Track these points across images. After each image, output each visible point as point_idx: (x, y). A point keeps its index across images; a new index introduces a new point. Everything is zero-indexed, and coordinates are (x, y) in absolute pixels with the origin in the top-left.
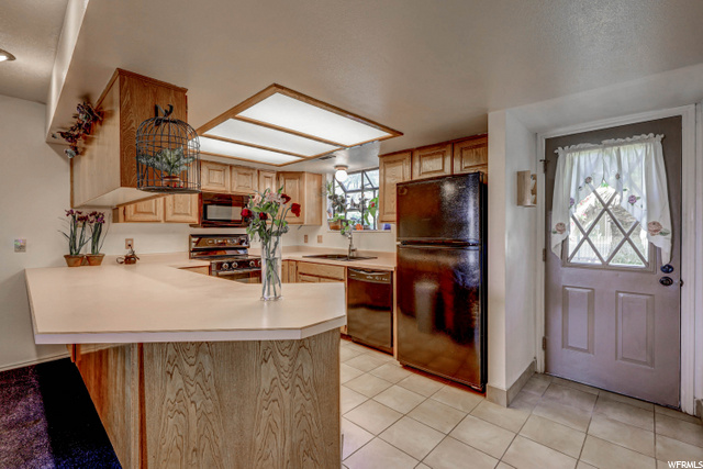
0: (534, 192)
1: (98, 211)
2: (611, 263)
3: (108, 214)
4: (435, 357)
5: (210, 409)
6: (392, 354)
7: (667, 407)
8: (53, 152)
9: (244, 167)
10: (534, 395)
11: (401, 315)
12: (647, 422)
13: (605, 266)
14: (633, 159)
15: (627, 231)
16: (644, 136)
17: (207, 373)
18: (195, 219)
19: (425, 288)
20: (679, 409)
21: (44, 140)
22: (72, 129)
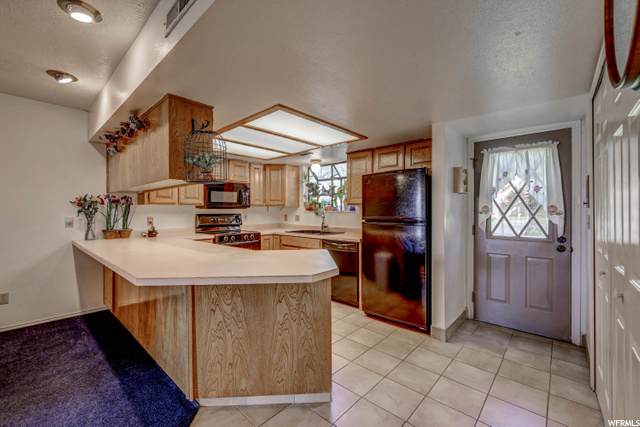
0: (466, 183)
1: (128, 195)
2: (522, 236)
3: (134, 198)
4: (391, 309)
5: (241, 335)
6: (358, 307)
7: (562, 341)
8: (94, 149)
9: (238, 161)
10: (466, 333)
11: (365, 279)
12: (547, 350)
13: (518, 238)
14: (538, 158)
15: (533, 212)
16: (545, 142)
17: (239, 310)
18: (201, 202)
19: (383, 256)
20: (570, 342)
21: (86, 140)
22: (117, 133)
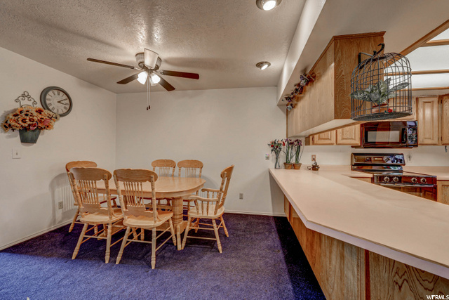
1: (299, 139)
3: (303, 140)
8: (280, 110)
18: (358, 142)
22: (292, 94)
